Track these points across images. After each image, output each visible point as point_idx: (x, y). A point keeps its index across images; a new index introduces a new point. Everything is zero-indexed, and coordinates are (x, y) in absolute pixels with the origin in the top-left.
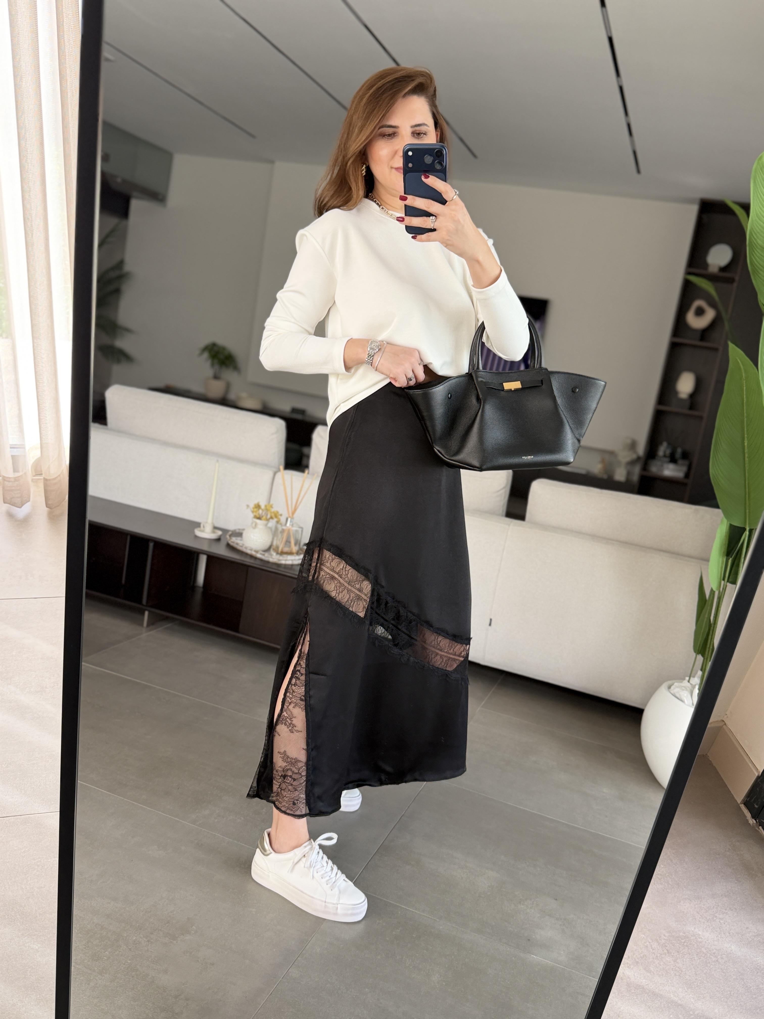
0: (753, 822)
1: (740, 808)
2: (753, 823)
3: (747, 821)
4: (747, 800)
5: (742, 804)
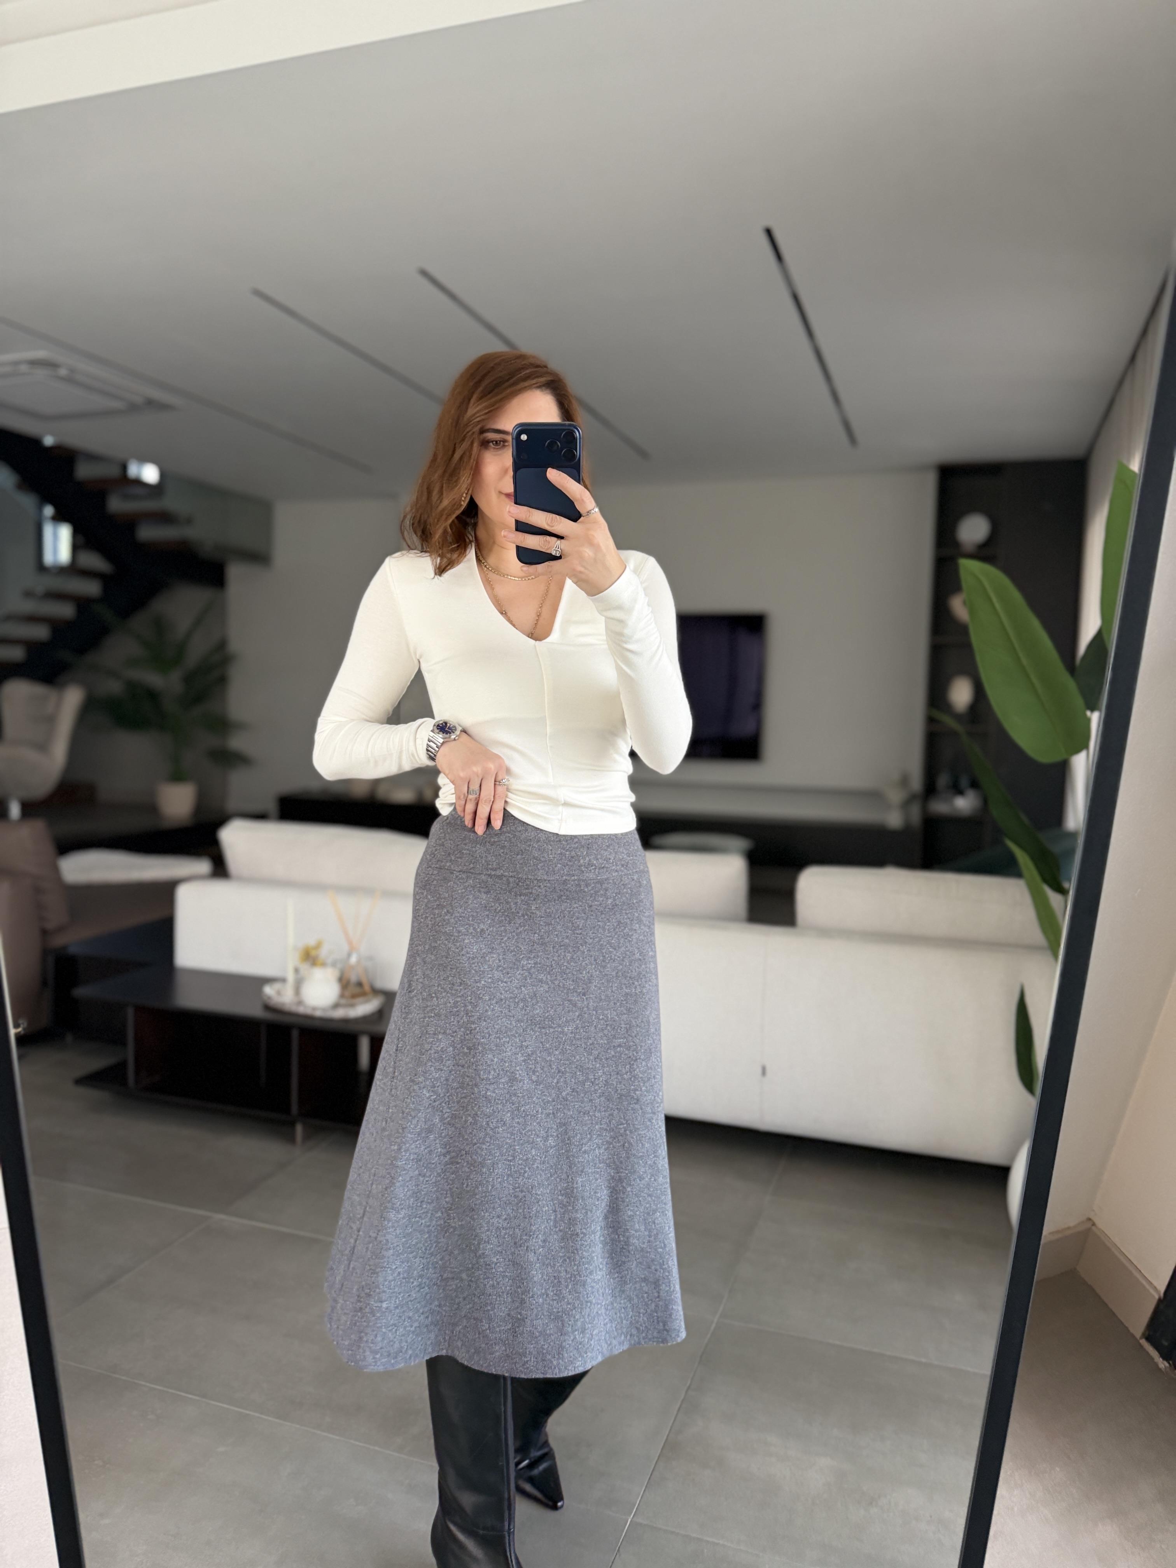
0: (1164, 1364)
1: (1141, 1346)
2: (1165, 1366)
3: (1156, 1365)
4: (1148, 1333)
5: (1141, 1338)
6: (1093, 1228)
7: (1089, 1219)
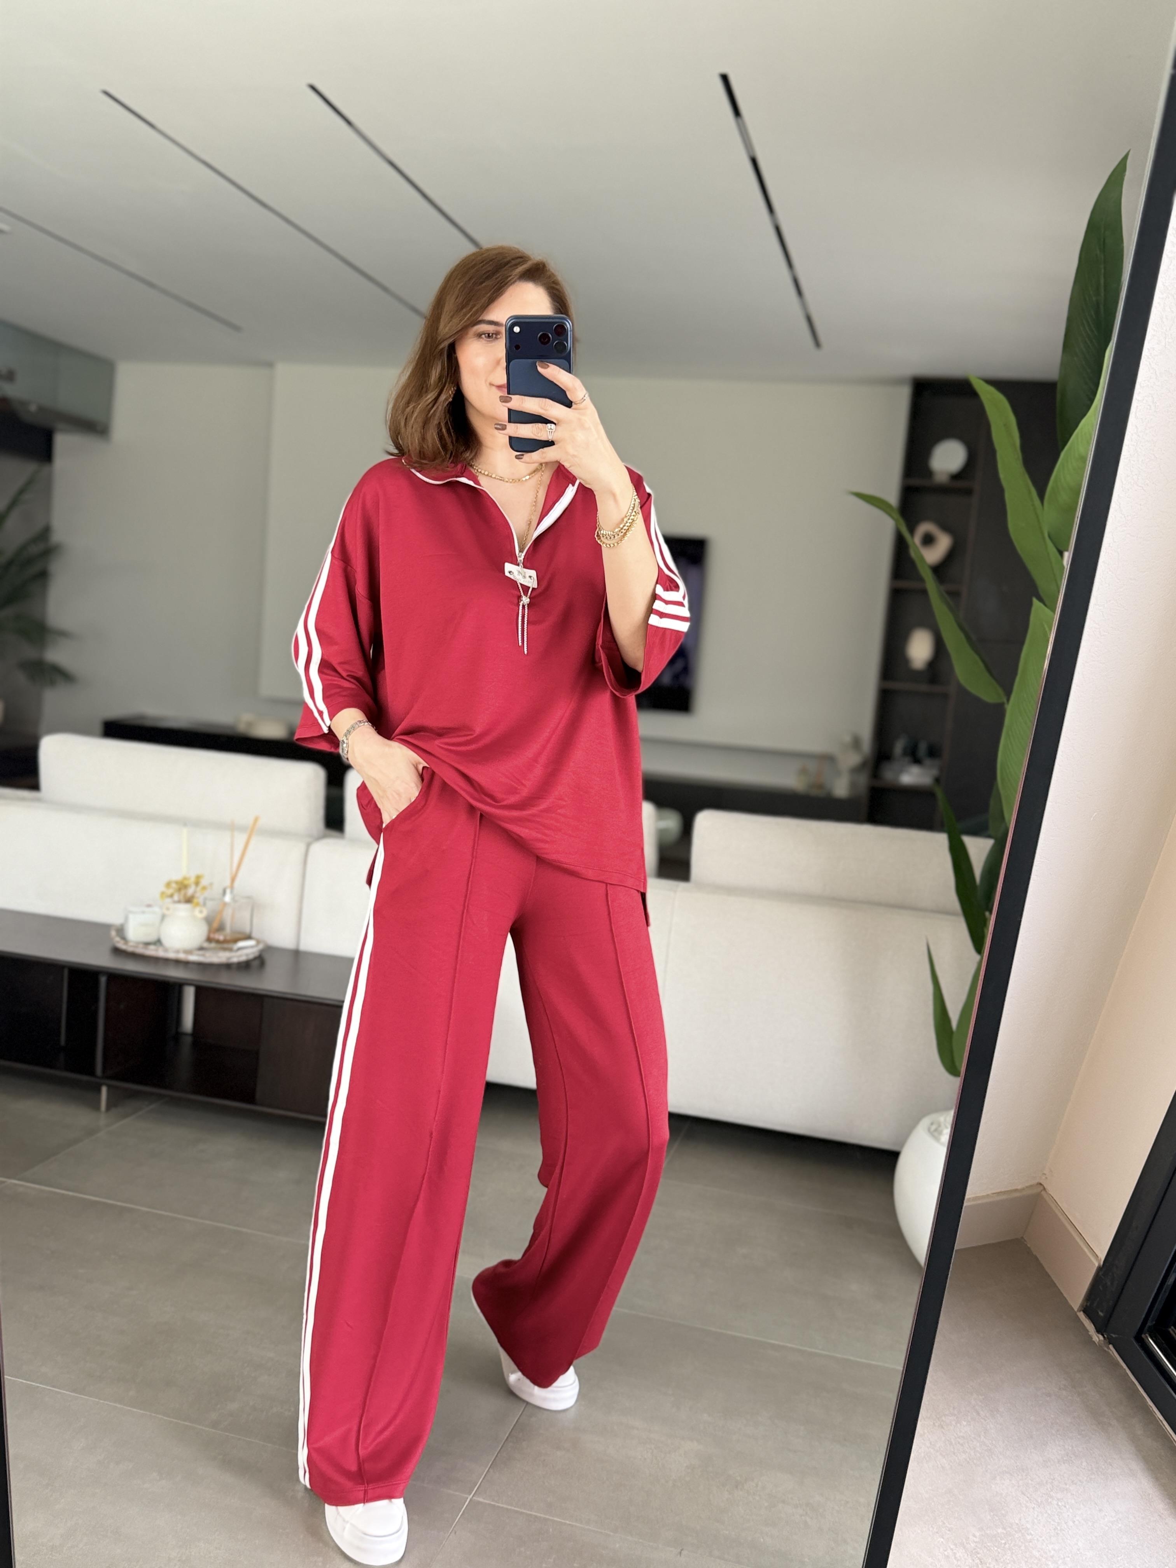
0: (1099, 1338)
1: (1077, 1316)
3: (1090, 1338)
4: (1086, 1306)
5: (1080, 1311)
6: (1043, 1193)
7: (1041, 1184)
